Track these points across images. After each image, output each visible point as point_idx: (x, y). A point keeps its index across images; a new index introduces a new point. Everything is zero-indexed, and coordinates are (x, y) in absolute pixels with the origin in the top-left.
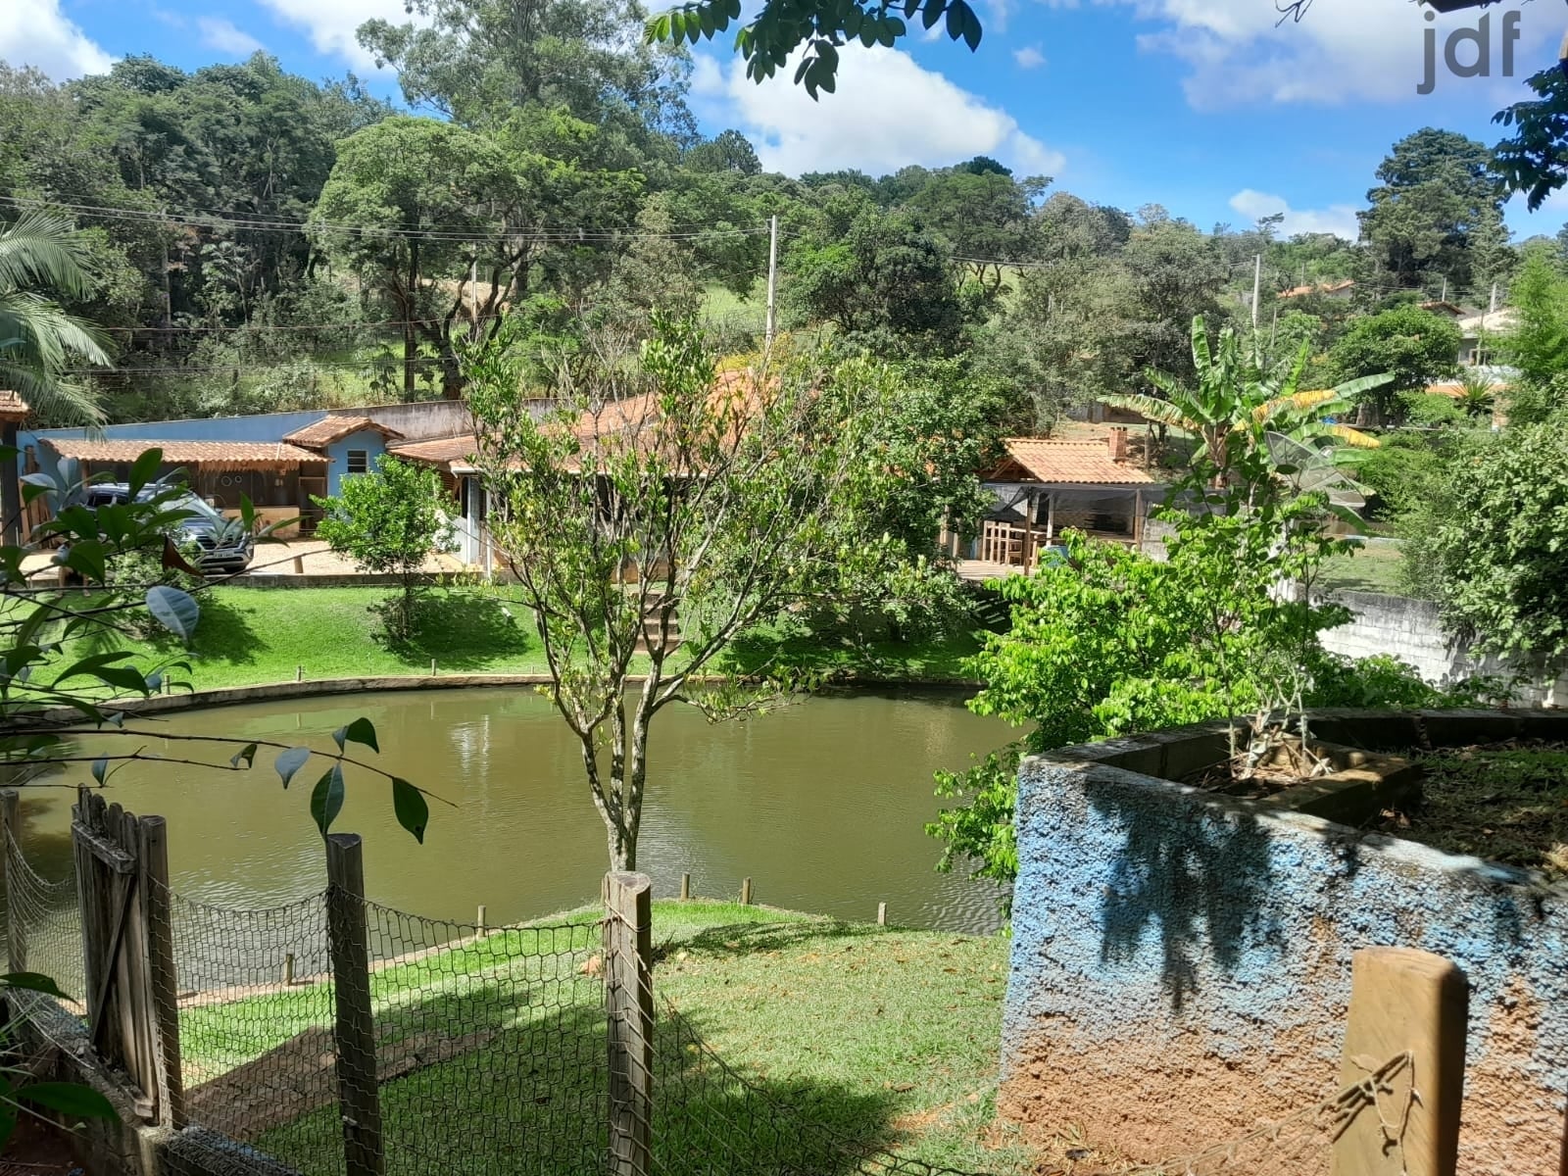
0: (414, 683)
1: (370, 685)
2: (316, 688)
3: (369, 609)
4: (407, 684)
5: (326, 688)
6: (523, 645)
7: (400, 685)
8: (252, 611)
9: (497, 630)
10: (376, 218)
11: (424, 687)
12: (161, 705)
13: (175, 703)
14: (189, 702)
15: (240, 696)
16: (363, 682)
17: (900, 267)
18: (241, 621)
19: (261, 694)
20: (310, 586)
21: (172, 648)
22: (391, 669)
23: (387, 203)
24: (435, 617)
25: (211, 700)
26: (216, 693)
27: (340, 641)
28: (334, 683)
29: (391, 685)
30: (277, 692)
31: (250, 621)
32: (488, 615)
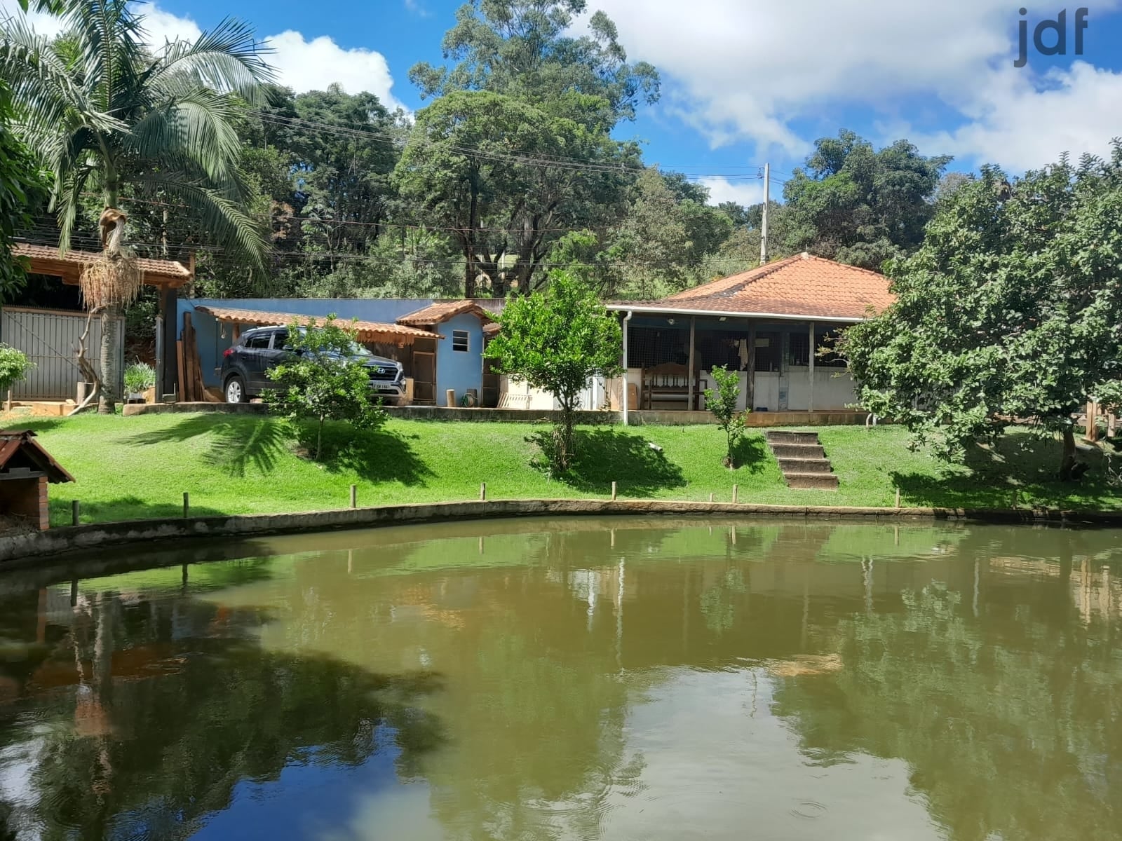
0: (597, 507)
1: (552, 508)
2: (501, 509)
3: (526, 440)
4: (589, 508)
5: (509, 508)
6: (680, 478)
7: (583, 508)
8: (415, 437)
9: (651, 463)
10: (446, 165)
11: (606, 512)
12: (347, 519)
13: (361, 518)
14: (374, 517)
15: (426, 514)
16: (545, 504)
17: (897, 187)
18: (406, 446)
19: (447, 512)
20: (463, 420)
21: (343, 469)
22: (566, 494)
23: (455, 153)
24: (589, 448)
25: (397, 516)
26: (402, 508)
27: (505, 469)
28: (517, 504)
29: (572, 508)
30: (461, 511)
31: (415, 447)
32: (637, 449)
